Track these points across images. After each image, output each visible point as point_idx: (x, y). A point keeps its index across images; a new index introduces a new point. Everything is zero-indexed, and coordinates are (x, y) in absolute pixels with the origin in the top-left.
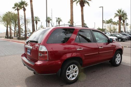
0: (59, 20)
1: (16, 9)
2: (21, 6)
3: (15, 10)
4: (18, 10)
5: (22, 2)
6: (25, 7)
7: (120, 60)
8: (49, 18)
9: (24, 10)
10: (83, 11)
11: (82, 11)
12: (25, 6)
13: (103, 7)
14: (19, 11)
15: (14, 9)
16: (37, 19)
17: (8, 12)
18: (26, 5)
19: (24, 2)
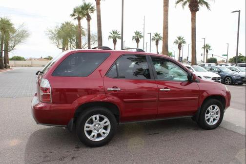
0: (158, 37)
1: (76, 17)
2: (83, 11)
3: (75, 19)
4: (79, 19)
5: (85, 4)
6: (90, 14)
7: (218, 118)
8: (139, 33)
9: (89, 19)
10: (195, 19)
11: (193, 19)
12: (90, 12)
13: (239, 11)
14: (81, 21)
15: (73, 17)
16: (116, 35)
17: (65, 24)
18: (92, 9)
19: (88, 4)
